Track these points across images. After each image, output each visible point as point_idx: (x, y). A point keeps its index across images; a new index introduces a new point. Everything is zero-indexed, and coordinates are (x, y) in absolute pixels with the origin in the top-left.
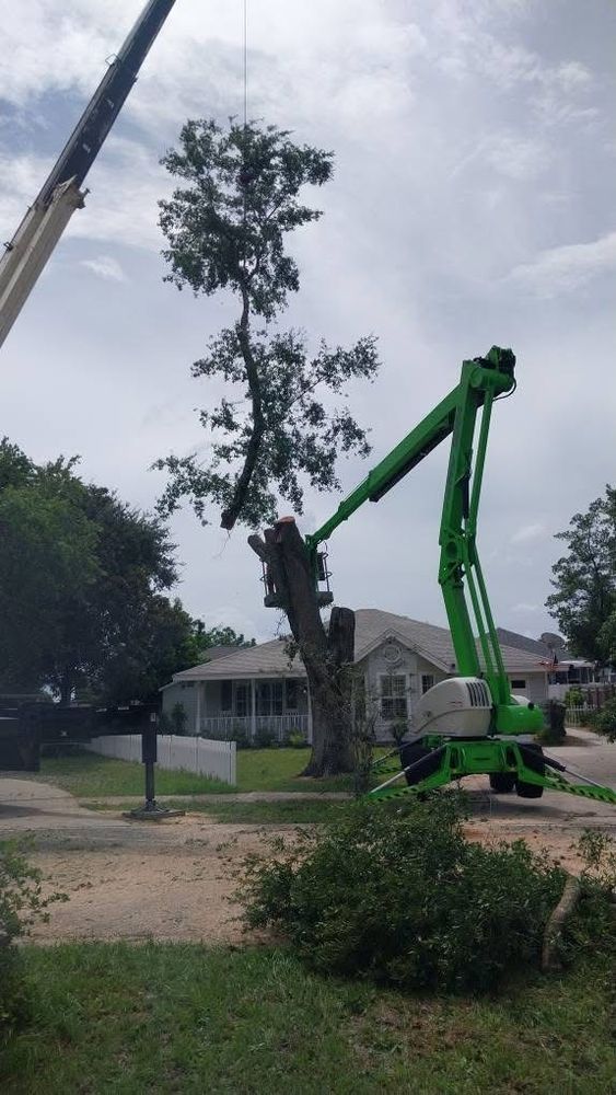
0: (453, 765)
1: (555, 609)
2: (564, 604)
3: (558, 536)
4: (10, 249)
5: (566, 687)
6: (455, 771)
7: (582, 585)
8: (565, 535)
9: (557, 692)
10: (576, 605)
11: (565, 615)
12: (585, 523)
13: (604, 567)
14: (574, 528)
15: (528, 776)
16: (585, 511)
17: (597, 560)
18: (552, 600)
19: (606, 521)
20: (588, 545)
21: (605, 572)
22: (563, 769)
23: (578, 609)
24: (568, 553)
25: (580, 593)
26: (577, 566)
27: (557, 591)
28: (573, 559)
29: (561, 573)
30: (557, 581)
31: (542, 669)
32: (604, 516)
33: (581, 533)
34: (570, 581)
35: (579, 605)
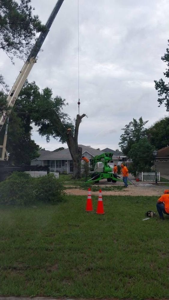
0: (102, 177)
1: (120, 145)
2: (122, 144)
3: (122, 129)
4: (21, 72)
5: (122, 162)
6: (102, 178)
7: (126, 140)
8: (124, 129)
9: (120, 163)
10: (125, 144)
11: (122, 147)
12: (128, 127)
13: (132, 136)
14: (125, 128)
15: (114, 179)
16: (128, 124)
17: (130, 135)
18: (120, 143)
19: (133, 126)
20: (128, 132)
21: (132, 137)
22: (120, 178)
23: (125, 145)
24: (124, 133)
25: (126, 142)
26: (125, 136)
27: (121, 141)
28: (125, 135)
29: (122, 138)
30: (121, 139)
31: (117, 159)
32: (132, 125)
33: (127, 129)
34: (124, 139)
35: (126, 144)
